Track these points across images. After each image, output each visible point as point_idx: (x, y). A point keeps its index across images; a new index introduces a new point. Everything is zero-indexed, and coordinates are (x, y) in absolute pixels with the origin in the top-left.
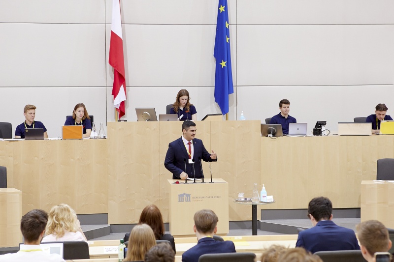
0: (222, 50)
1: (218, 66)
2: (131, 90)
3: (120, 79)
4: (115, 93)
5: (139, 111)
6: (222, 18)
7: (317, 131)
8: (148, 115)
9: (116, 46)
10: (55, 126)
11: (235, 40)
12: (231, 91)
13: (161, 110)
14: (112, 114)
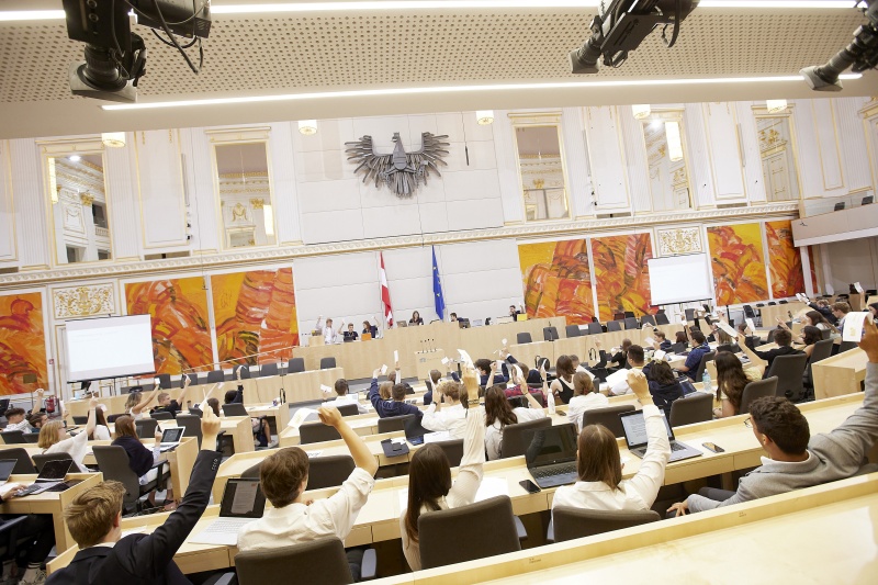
0: (437, 288)
1: (436, 296)
2: (394, 313)
3: (388, 307)
4: (387, 315)
5: (398, 323)
6: (435, 273)
7: (487, 323)
8: (402, 324)
9: (385, 291)
10: (360, 333)
11: (443, 282)
12: (443, 307)
13: (408, 322)
14: (386, 325)
